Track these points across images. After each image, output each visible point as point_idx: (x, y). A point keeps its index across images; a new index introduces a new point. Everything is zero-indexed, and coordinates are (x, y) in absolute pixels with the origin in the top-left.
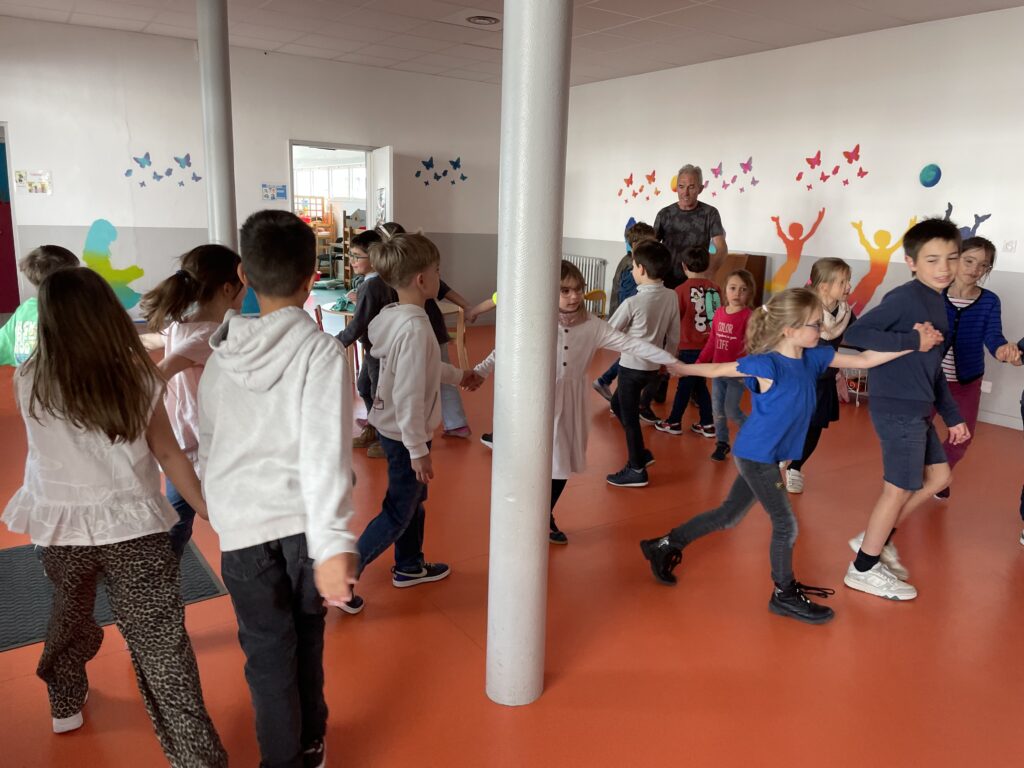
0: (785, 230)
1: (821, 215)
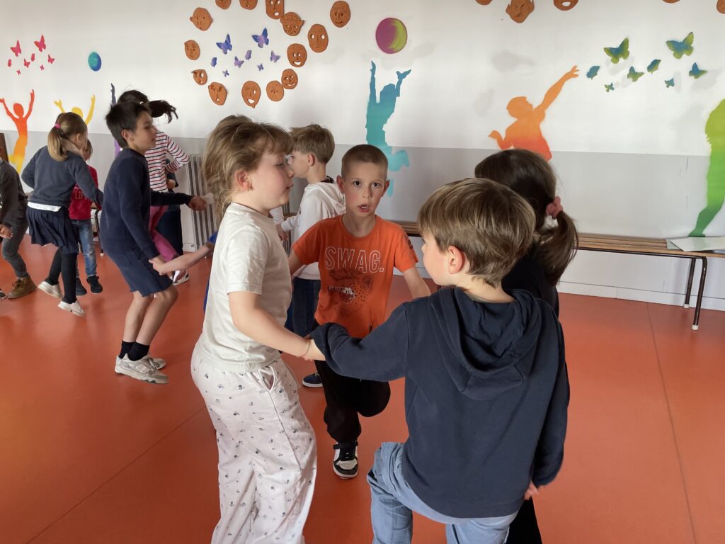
1: (32, 95)
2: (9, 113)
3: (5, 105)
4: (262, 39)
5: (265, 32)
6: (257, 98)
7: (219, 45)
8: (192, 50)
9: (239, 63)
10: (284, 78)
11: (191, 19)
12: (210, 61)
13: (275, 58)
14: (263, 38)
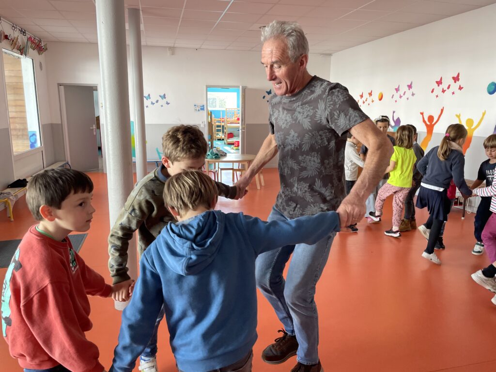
0: (426, 119)
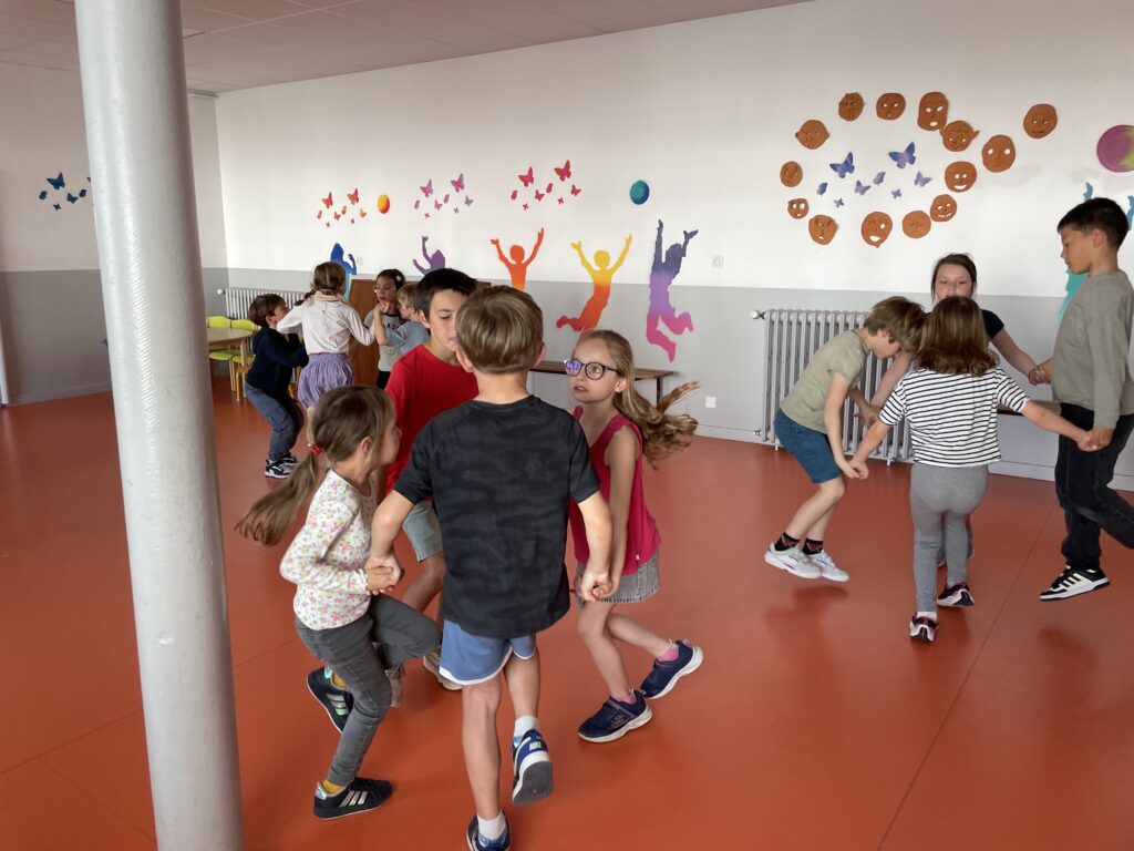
1: (541, 236)
2: (502, 257)
3: (498, 247)
4: (905, 157)
5: (911, 148)
6: (884, 235)
7: (834, 167)
8: (791, 174)
9: (861, 189)
10: (934, 208)
11: (797, 135)
12: (817, 187)
13: (921, 180)
14: (906, 155)
